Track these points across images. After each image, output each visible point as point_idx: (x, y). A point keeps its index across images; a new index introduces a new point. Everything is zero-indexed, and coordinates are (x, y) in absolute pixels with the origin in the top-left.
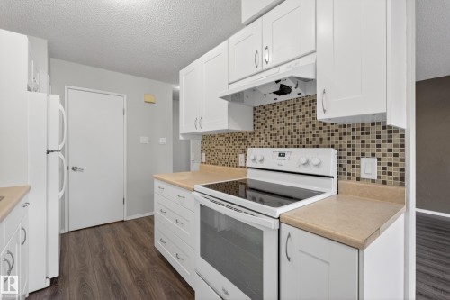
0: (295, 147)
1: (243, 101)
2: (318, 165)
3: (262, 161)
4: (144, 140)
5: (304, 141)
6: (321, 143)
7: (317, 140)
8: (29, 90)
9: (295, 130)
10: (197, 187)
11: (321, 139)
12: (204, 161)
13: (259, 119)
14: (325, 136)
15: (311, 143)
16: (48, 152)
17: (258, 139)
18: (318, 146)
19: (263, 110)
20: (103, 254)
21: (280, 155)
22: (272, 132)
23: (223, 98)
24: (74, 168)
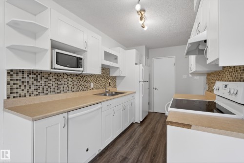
2: (236, 95)
3: (218, 90)
4: (185, 77)
12: (208, 89)
16: (139, 82)
21: (225, 87)
24: (156, 89)
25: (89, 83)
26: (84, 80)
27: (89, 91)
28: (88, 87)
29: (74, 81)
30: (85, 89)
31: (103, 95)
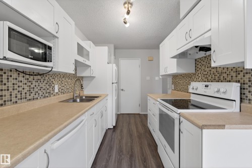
0: (216, 82)
1: (187, 57)
2: (224, 93)
3: (196, 89)
4: (148, 78)
5: (222, 78)
6: (232, 79)
7: (229, 78)
8: (108, 63)
9: (217, 72)
10: (159, 100)
11: (232, 77)
12: (173, 89)
13: (198, 66)
14: (234, 74)
15: (226, 79)
16: (113, 83)
17: (197, 77)
18: (230, 81)
19: (200, 61)
20: (129, 124)
21: (206, 86)
22: (204, 73)
23: (173, 58)
24: (122, 90)
25: (53, 85)
26: (46, 82)
27: (52, 97)
28: (52, 92)
29: (29, 84)
30: (47, 95)
31: (71, 101)
